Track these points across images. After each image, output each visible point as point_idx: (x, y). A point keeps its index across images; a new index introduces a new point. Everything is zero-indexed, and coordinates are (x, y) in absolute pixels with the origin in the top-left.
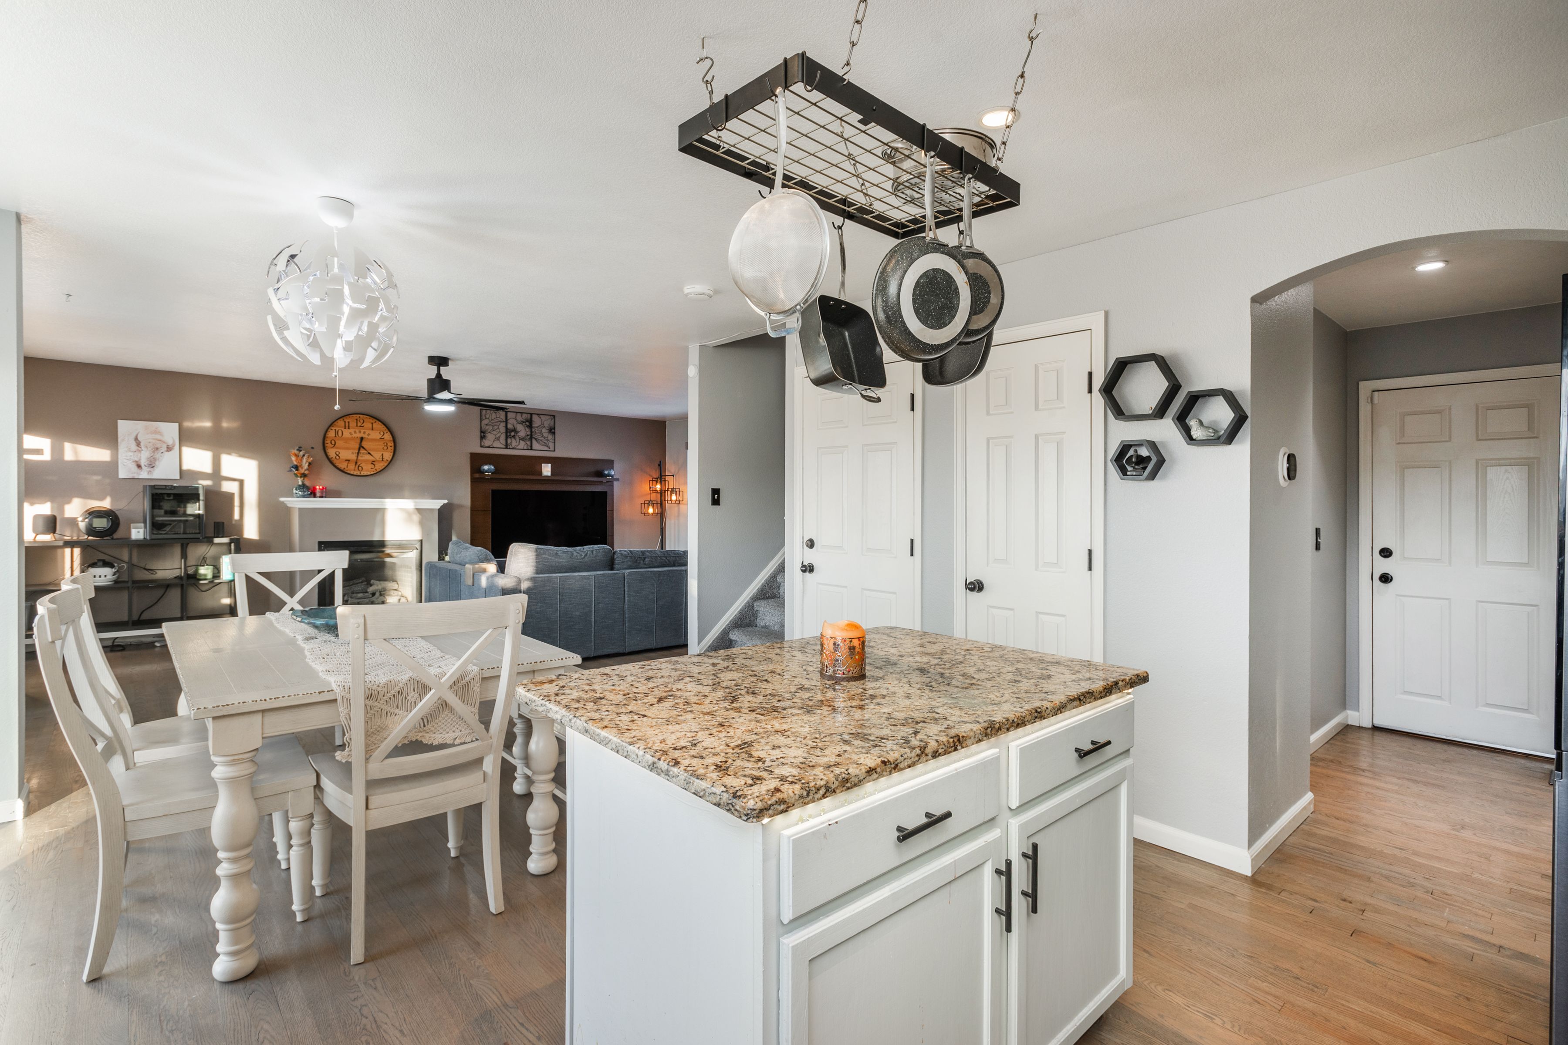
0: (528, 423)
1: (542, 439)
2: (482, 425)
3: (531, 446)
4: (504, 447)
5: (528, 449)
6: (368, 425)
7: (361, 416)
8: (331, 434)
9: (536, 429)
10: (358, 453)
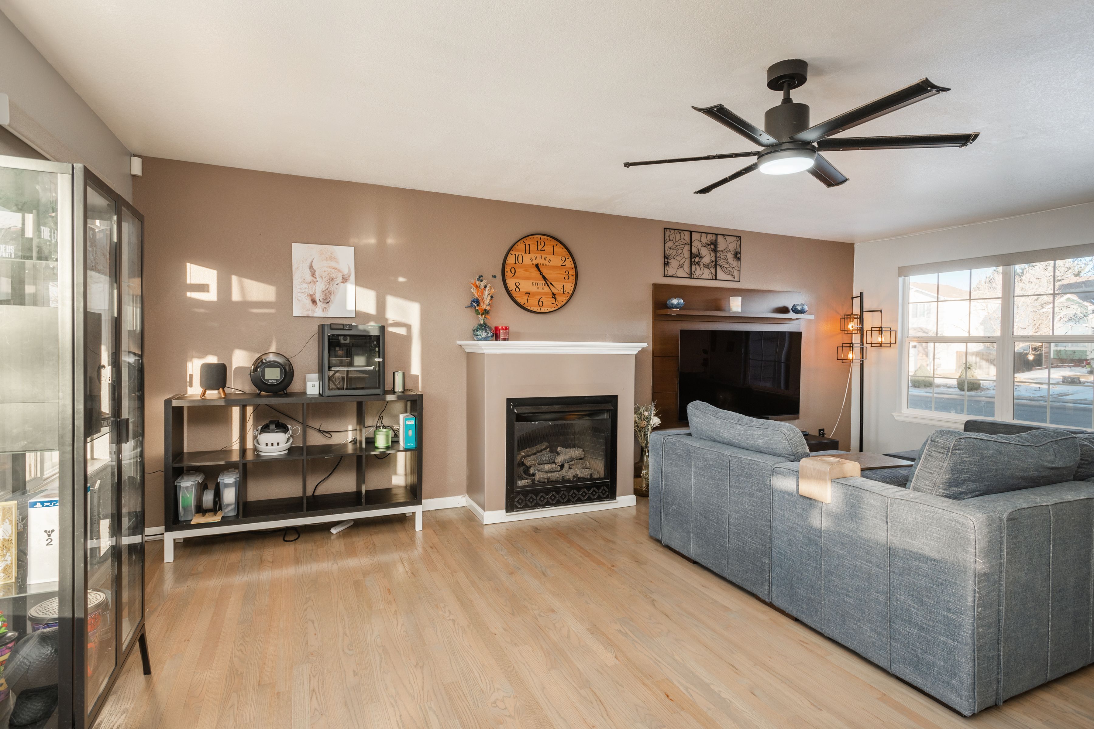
0: (712, 247)
1: (727, 265)
2: (666, 250)
3: (716, 276)
4: (689, 276)
5: (712, 279)
6: (548, 248)
7: (542, 237)
8: (511, 260)
9: (721, 253)
10: (538, 284)
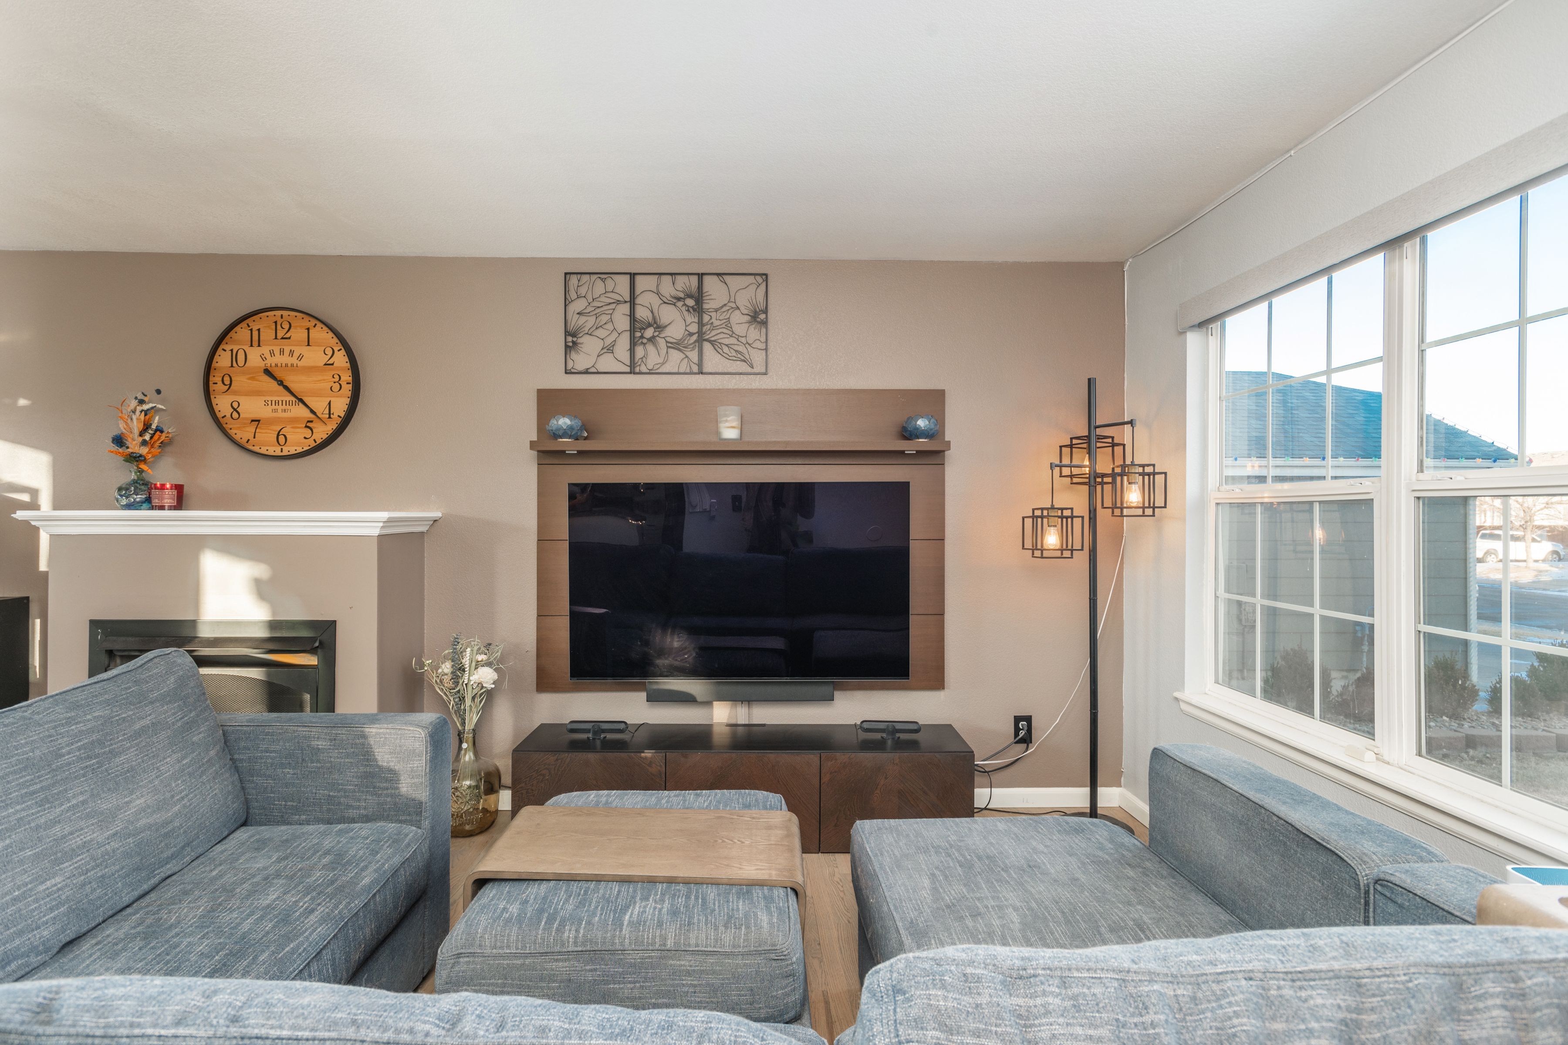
0: (691, 302)
1: (733, 341)
2: (569, 317)
3: (700, 364)
4: (628, 369)
5: (691, 373)
6: (298, 334)
7: (285, 313)
8: (223, 360)
9: (713, 314)
10: (277, 403)
